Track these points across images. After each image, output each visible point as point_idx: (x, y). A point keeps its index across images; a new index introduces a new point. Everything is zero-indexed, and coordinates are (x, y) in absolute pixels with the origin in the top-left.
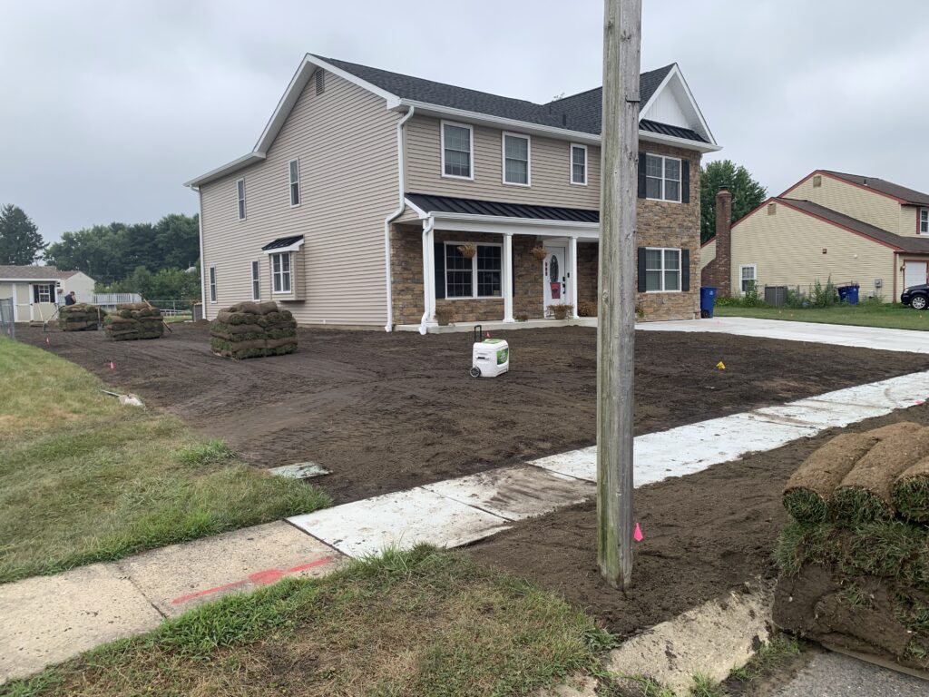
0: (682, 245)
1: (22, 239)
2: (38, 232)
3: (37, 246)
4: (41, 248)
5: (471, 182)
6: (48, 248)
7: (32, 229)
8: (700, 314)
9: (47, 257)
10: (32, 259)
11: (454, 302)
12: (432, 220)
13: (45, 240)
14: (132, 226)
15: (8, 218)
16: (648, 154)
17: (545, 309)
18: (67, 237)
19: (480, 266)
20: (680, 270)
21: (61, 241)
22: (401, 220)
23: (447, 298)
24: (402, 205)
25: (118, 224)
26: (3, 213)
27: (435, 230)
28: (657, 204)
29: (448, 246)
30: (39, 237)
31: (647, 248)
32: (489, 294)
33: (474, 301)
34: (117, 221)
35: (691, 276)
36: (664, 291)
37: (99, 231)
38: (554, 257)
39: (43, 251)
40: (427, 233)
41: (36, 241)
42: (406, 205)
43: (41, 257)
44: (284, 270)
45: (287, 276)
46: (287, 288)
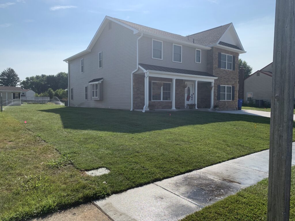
0: (232, 85)
1: (13, 78)
2: (18, 77)
3: (17, 81)
4: (19, 82)
5: (162, 60)
6: (21, 82)
7: (16, 76)
8: (238, 108)
9: (21, 85)
10: (16, 85)
11: (154, 102)
12: (148, 73)
13: (20, 79)
14: (48, 75)
15: (9, 72)
16: (222, 53)
17: (186, 105)
18: (27, 78)
19: (164, 90)
20: (232, 93)
21: (25, 80)
22: (137, 73)
23: (152, 101)
24: (137, 67)
25: (44, 75)
26: (7, 70)
27: (149, 77)
28: (224, 70)
29: (153, 82)
30: (18, 78)
31: (221, 85)
32: (167, 99)
33: (162, 102)
34: (44, 74)
35: (235, 95)
36: (226, 100)
37: (37, 77)
38: (189, 88)
39: (20, 83)
40: (146, 78)
41: (18, 79)
42: (139, 68)
43: (19, 85)
44: (96, 90)
45: (96, 92)
46: (96, 96)
